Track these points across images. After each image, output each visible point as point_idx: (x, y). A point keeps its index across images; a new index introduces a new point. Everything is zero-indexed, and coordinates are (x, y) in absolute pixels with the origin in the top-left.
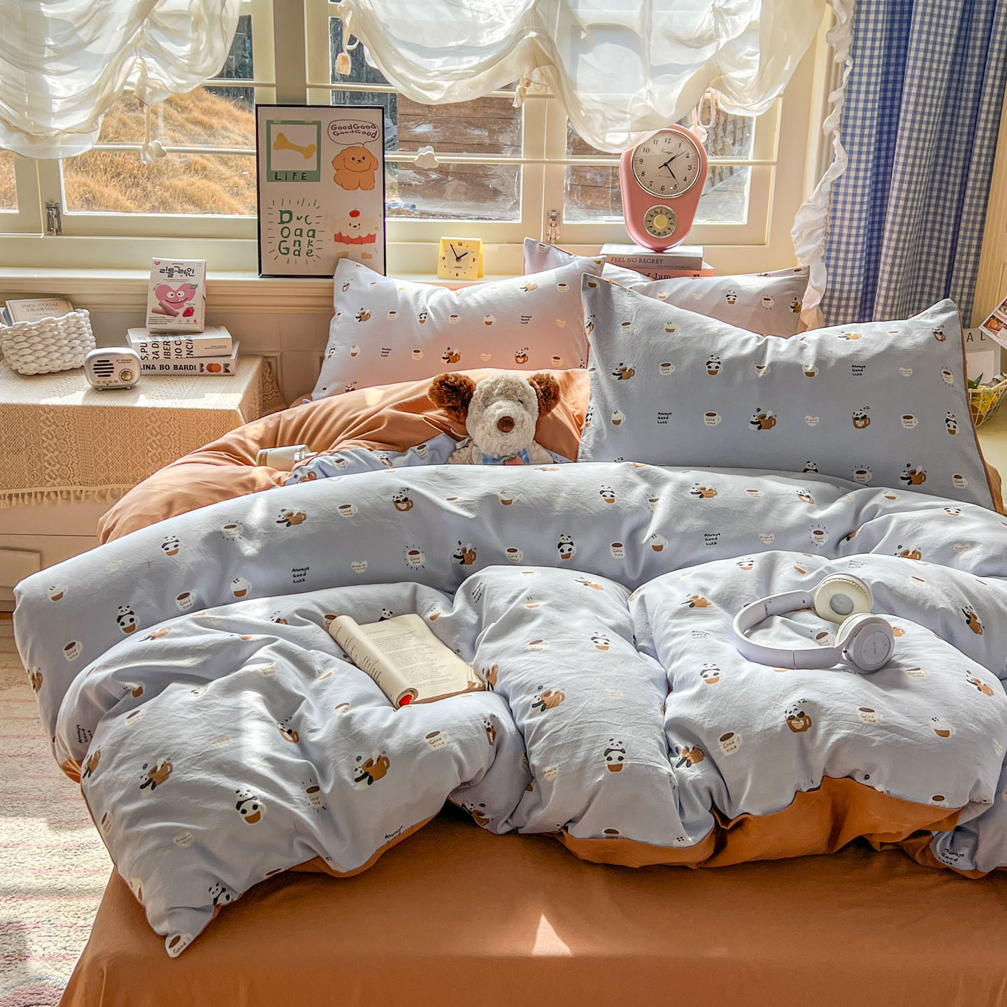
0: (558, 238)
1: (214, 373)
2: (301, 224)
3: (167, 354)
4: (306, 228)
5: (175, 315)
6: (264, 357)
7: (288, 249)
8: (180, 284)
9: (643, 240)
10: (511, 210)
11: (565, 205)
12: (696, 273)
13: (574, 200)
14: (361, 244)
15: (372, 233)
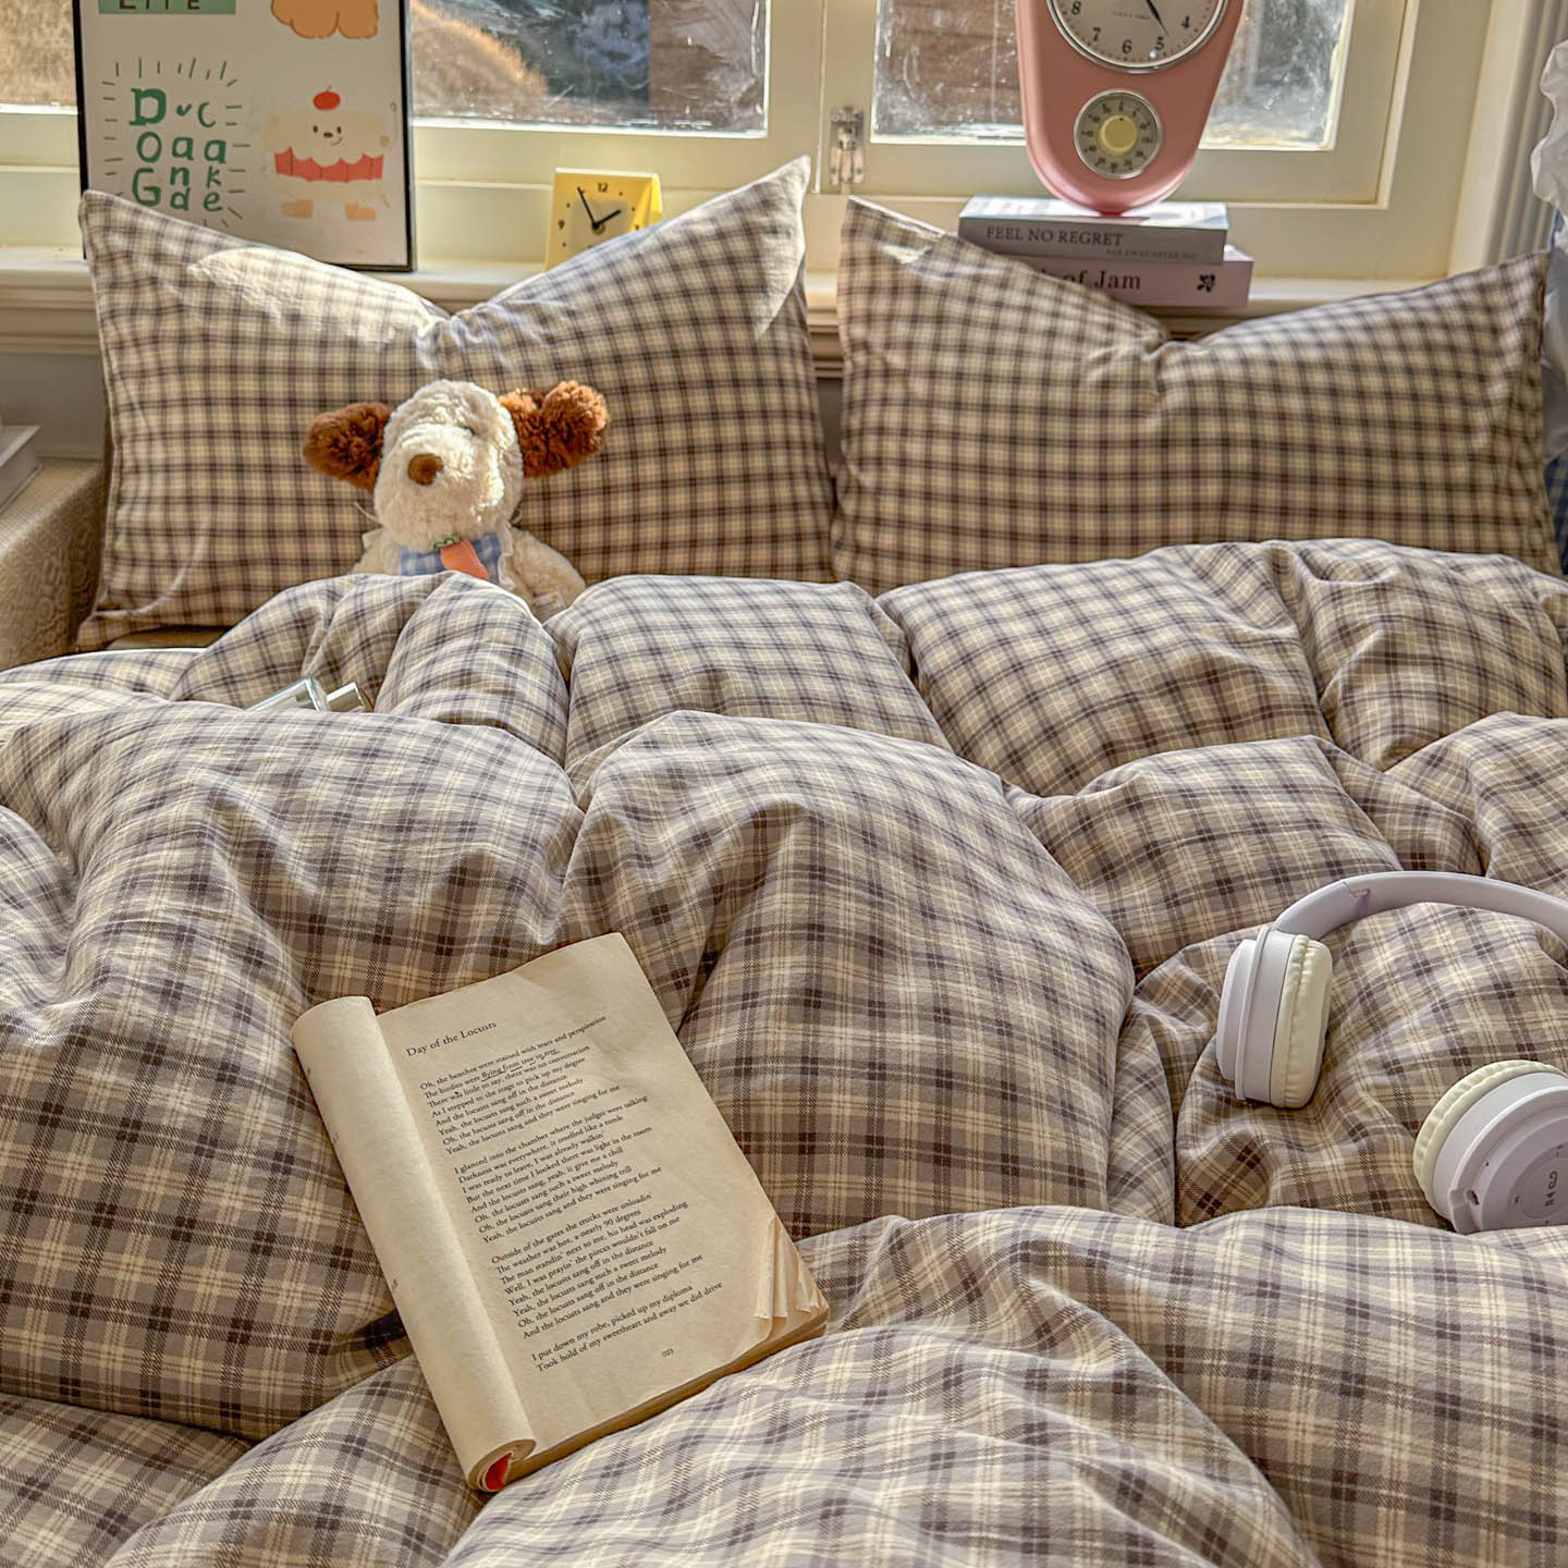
0: (858, 179)
2: (189, 126)
4: (201, 137)
7: (156, 191)
9: (1069, 181)
10: (744, 103)
11: (877, 94)
12: (1208, 271)
13: (900, 82)
14: (347, 180)
15: (373, 154)
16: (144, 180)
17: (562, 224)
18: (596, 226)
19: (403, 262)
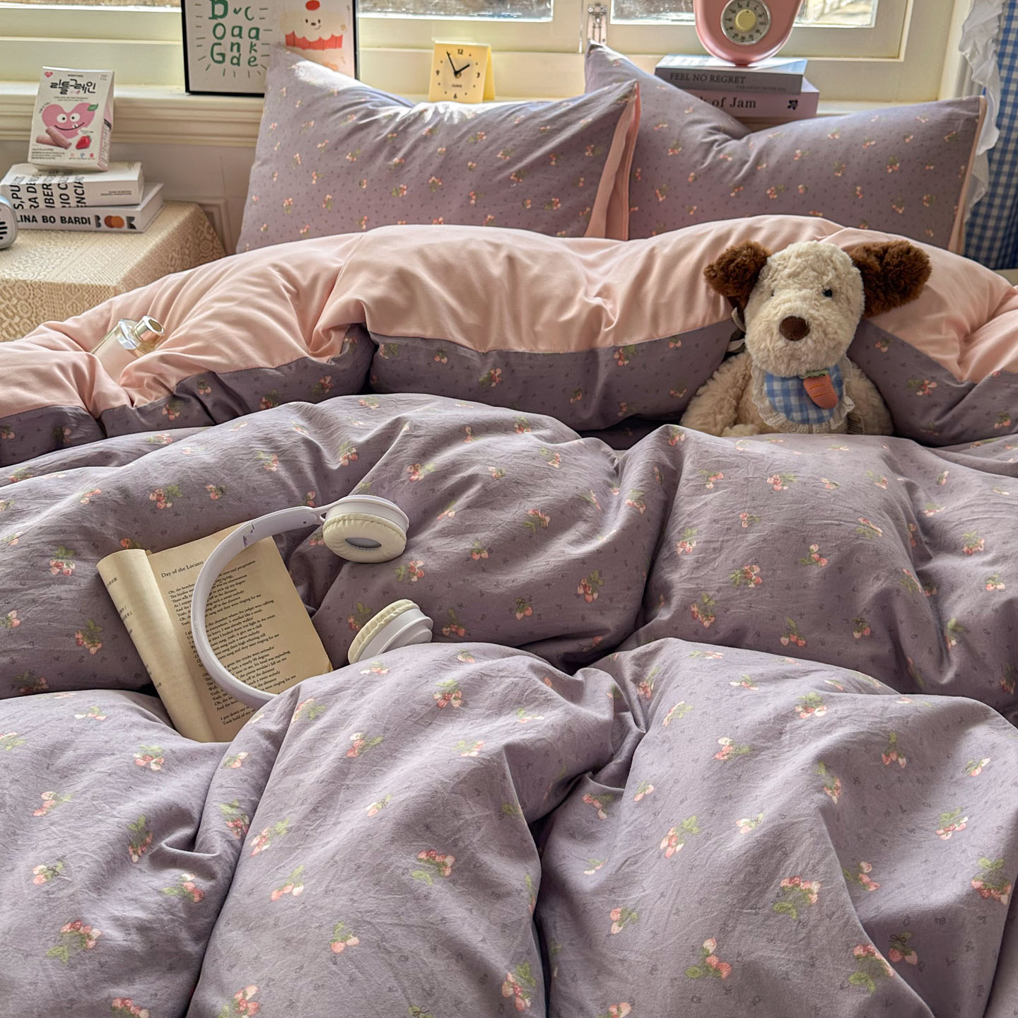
1: (115, 229)
2: (240, 19)
3: (49, 202)
4: (246, 26)
5: (66, 147)
6: (201, 205)
7: (223, 55)
8: (76, 103)
9: (717, 46)
10: (539, 2)
12: (793, 98)
14: (323, 48)
15: (337, 35)
16: (217, 49)
17: (438, 72)
18: (457, 73)
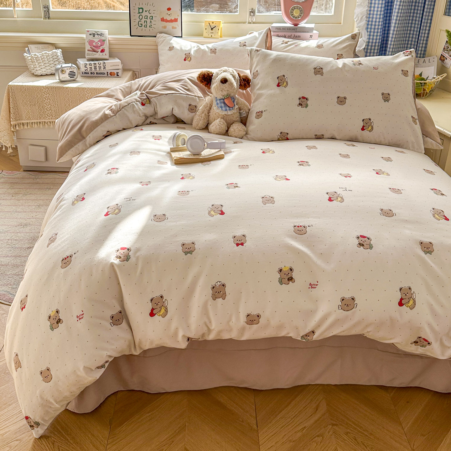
0: (254, 21)
1: (113, 76)
2: (147, 14)
4: (149, 15)
5: (97, 52)
6: (134, 71)
7: (142, 24)
8: (98, 39)
9: (289, 20)
10: (235, 8)
11: (257, 6)
12: (311, 35)
13: (261, 4)
14: (172, 22)
15: (176, 18)
16: (140, 23)
17: (206, 29)
18: (212, 29)
19: (181, 36)
